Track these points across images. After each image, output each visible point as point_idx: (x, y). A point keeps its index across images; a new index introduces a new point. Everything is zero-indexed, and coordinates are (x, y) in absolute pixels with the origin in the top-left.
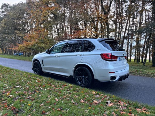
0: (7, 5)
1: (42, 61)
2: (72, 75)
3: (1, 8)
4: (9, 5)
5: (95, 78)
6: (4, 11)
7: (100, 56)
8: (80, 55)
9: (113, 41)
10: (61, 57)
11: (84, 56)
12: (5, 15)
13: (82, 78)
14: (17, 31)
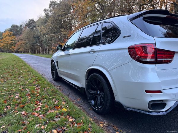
0: (54, 3)
1: (57, 62)
2: (84, 86)
3: (49, 6)
4: (56, 2)
5: (117, 99)
6: (52, 9)
7: (127, 51)
8: (94, 52)
9: (165, 16)
10: (72, 57)
11: (100, 53)
12: (53, 13)
13: (97, 94)
14: (62, 29)
